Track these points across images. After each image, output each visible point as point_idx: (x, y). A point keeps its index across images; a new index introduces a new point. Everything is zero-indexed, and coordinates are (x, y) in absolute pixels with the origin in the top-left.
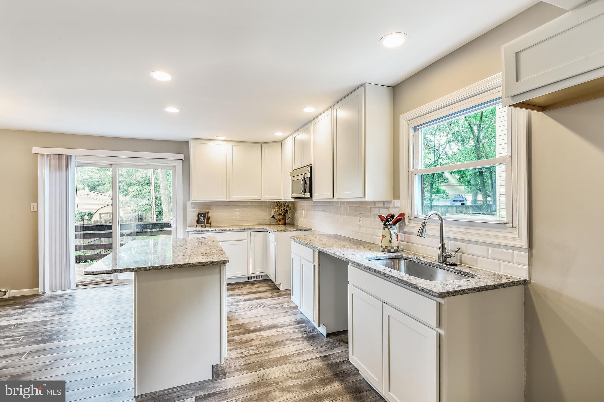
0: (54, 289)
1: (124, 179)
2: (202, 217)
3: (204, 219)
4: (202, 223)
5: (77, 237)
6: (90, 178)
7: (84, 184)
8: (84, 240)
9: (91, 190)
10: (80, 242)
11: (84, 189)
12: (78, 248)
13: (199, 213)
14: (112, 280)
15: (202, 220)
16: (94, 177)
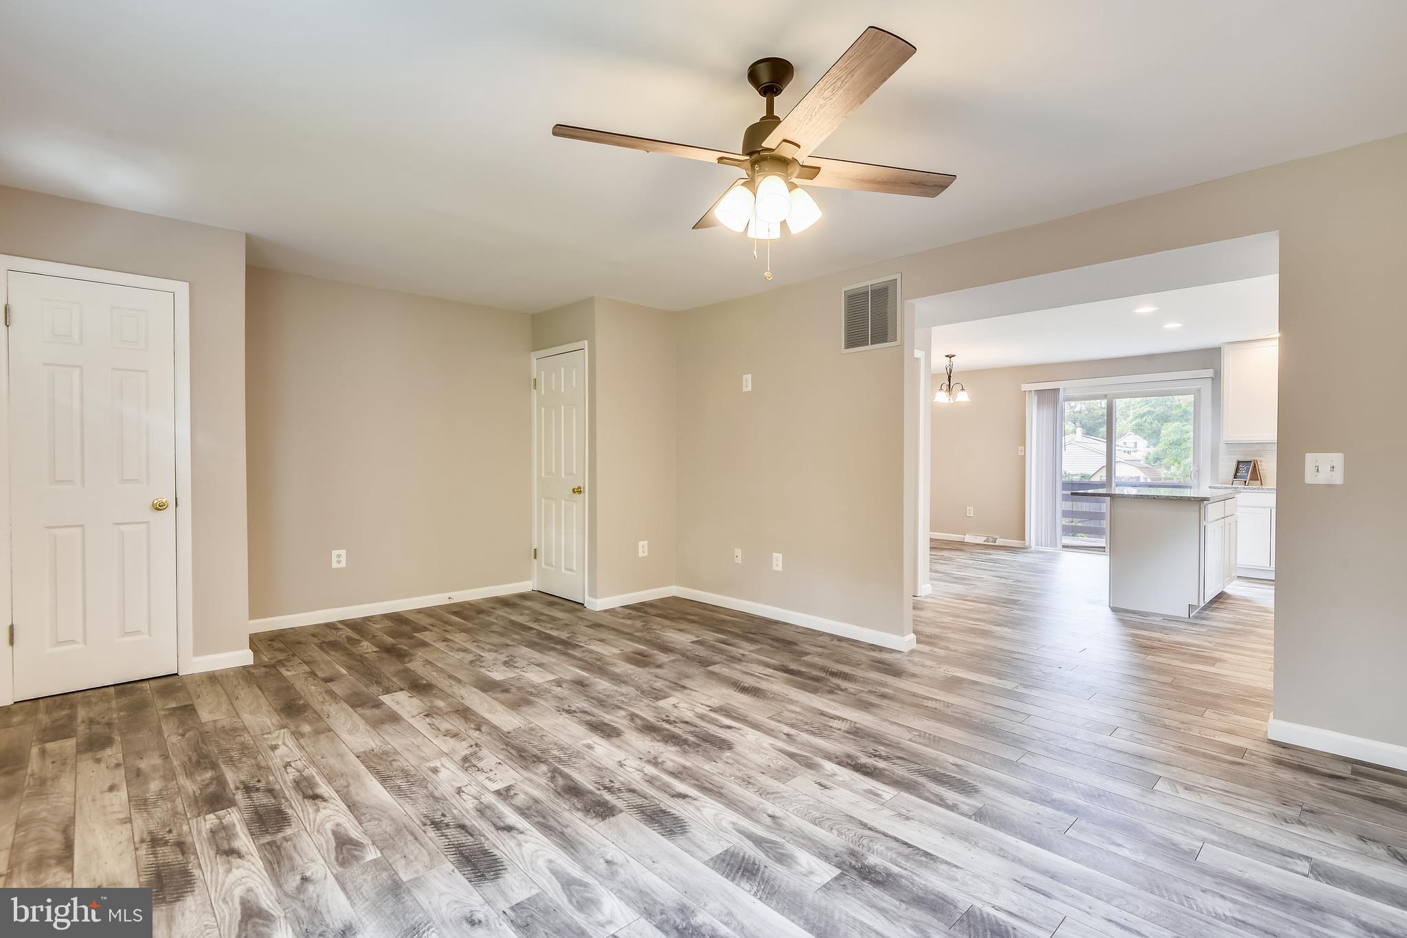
0: (1040, 544)
1: (1152, 409)
2: (1243, 468)
3: (1247, 472)
4: (1241, 477)
5: (1065, 498)
6: (1088, 409)
7: (1075, 423)
8: (1073, 504)
9: (1087, 434)
10: (1068, 505)
11: (1075, 433)
12: (1066, 514)
13: (1239, 462)
14: (1104, 548)
15: (1242, 472)
16: (1096, 407)
